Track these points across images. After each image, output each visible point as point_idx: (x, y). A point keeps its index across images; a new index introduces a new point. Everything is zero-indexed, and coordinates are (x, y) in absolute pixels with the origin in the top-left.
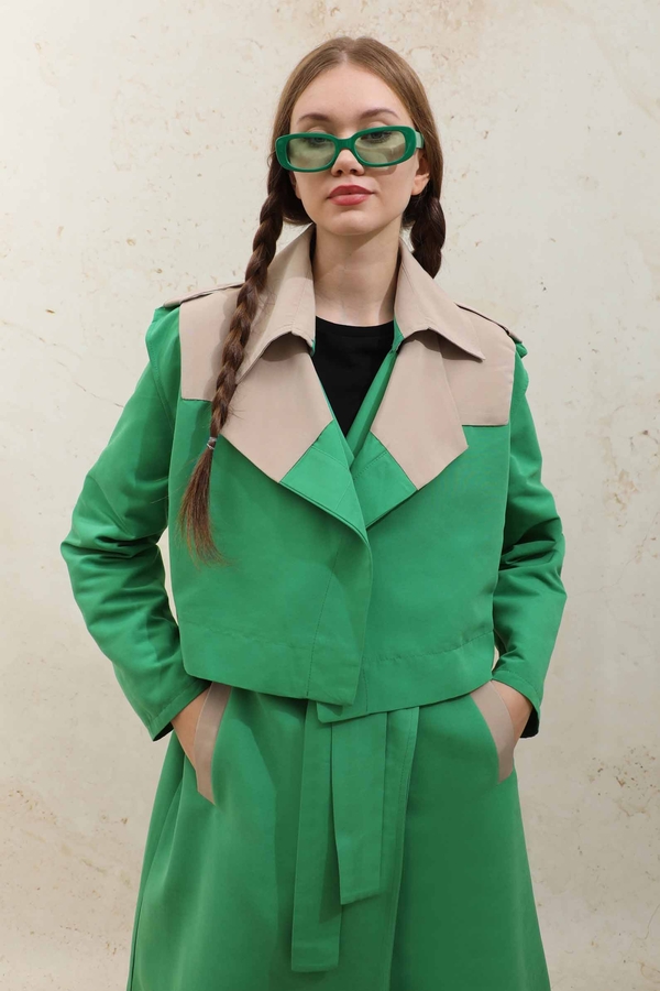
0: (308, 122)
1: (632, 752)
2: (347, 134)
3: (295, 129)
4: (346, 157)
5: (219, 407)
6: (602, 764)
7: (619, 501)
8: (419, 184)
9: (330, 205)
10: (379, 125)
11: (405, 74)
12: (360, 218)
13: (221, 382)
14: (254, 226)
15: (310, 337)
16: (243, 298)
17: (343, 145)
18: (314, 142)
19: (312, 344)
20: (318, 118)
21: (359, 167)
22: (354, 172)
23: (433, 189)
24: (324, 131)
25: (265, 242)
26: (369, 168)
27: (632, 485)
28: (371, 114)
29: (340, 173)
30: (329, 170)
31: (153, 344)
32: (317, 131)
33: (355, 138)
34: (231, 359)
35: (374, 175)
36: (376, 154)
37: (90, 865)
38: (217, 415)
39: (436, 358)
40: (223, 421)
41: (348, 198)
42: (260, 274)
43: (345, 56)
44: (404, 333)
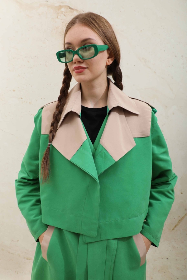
13: (52, 125)
40: (53, 138)
42: (65, 92)
43: (77, 21)
44: (109, 108)
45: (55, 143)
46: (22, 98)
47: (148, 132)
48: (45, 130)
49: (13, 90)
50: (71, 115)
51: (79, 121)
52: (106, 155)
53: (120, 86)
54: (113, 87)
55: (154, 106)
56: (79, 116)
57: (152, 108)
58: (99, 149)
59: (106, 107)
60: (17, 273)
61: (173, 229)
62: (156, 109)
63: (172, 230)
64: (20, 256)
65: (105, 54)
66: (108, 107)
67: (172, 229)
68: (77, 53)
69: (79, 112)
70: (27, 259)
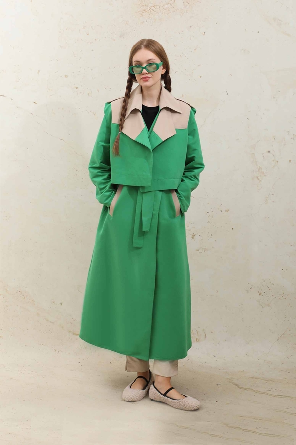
0: (135, 62)
1: (264, 281)
2: (144, 65)
4: (144, 71)
5: (121, 126)
6: (252, 286)
7: (258, 179)
9: (141, 80)
12: (148, 83)
13: (121, 120)
14: (126, 84)
15: (141, 109)
16: (125, 101)
17: (143, 68)
18: (137, 67)
19: (141, 111)
20: (138, 62)
21: (147, 73)
22: (146, 74)
23: (167, 72)
24: (139, 64)
25: (129, 87)
26: (149, 72)
27: (263, 173)
28: (149, 60)
29: (143, 74)
30: (141, 73)
31: (105, 111)
33: (146, 66)
34: (123, 116)
35: (151, 74)
36: (151, 69)
37: (48, 321)
38: (120, 127)
39: (169, 113)
40: (122, 129)
41: (146, 79)
42: (128, 95)
44: (161, 108)
45: (124, 131)
46: (77, 88)
47: (186, 126)
48: (116, 120)
49: (65, 76)
50: (135, 111)
51: (140, 115)
52: (157, 138)
53: (169, 89)
54: (164, 90)
55: (194, 107)
57: (192, 108)
58: (153, 134)
59: (158, 107)
60: (57, 351)
62: (196, 109)
64: (62, 327)
65: (161, 68)
66: (160, 106)
68: (145, 68)
69: (140, 109)
70: (74, 334)
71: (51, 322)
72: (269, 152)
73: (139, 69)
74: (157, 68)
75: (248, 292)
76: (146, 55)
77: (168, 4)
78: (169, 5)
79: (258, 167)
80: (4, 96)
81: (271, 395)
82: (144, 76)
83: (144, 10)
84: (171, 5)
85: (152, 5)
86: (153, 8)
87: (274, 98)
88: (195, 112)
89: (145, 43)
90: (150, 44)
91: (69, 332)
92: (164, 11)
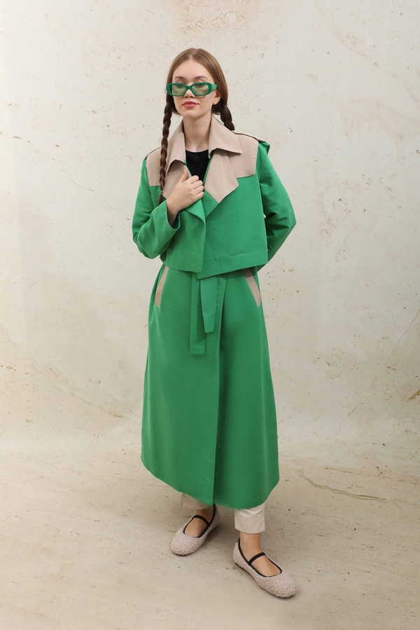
0: (177, 79)
1: (334, 350)
2: (190, 84)
3: (174, 81)
4: (189, 92)
6: (320, 355)
7: (327, 233)
8: (216, 101)
9: (183, 107)
10: (201, 82)
11: (211, 62)
12: (194, 112)
15: (184, 160)
17: (188, 88)
18: (179, 86)
20: (181, 78)
21: (193, 95)
22: (192, 97)
24: (183, 82)
25: (167, 120)
26: (197, 96)
27: (333, 225)
28: (198, 78)
29: (187, 97)
30: (183, 96)
32: (180, 82)
33: (192, 85)
35: (198, 98)
36: (200, 91)
37: (85, 402)
41: (189, 105)
43: (191, 56)
46: (108, 126)
47: (254, 171)
48: (154, 181)
49: (93, 111)
50: (176, 164)
52: (210, 199)
55: (263, 140)
56: (184, 164)
59: (207, 151)
60: (96, 436)
61: (413, 398)
63: (410, 399)
64: (102, 409)
65: (214, 94)
67: (409, 397)
68: (190, 88)
70: (115, 416)
71: (88, 403)
72: (340, 200)
73: (181, 90)
74: (209, 91)
75: (315, 363)
76: (194, 69)
77: (218, 18)
78: (219, 20)
79: (328, 218)
80: (19, 138)
81: (354, 496)
82: (188, 100)
83: (188, 27)
84: (221, 19)
85: (198, 20)
86: (199, 24)
87: (347, 135)
88: (268, 148)
89: (194, 53)
90: (201, 56)
91: (110, 413)
92: (213, 27)
